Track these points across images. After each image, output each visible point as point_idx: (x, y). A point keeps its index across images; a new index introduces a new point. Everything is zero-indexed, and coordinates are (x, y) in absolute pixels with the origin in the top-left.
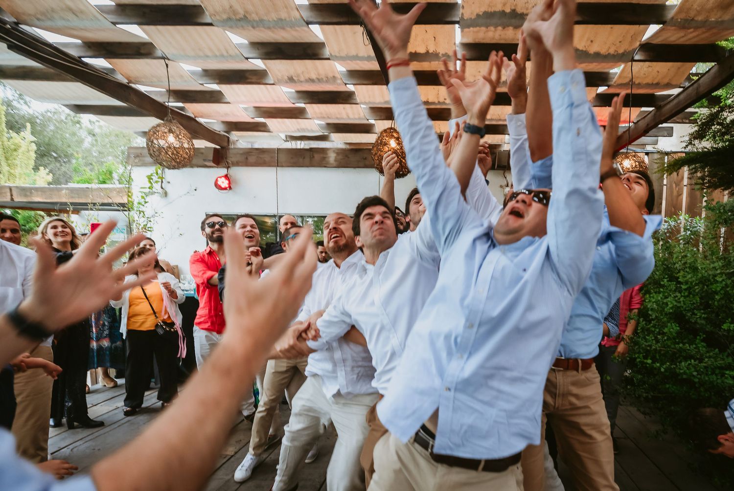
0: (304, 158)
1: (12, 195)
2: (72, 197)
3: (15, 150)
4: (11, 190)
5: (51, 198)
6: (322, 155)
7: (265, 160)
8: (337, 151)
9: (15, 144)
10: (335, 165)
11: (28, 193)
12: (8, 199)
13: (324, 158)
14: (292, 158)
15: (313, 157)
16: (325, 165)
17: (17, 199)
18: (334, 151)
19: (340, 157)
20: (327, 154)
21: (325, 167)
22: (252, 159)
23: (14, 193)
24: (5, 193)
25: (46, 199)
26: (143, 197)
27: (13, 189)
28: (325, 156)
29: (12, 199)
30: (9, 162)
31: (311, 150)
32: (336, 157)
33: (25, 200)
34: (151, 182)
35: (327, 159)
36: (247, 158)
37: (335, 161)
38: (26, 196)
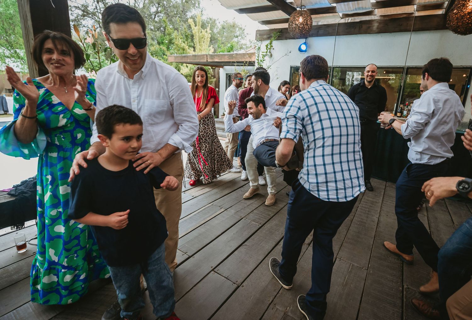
0: (355, 28)
1: (207, 59)
2: (230, 59)
3: (203, 38)
4: (207, 56)
5: (221, 59)
6: (368, 26)
7: (329, 32)
8: (379, 21)
9: (203, 35)
10: (376, 32)
11: (213, 58)
12: (206, 61)
13: (369, 27)
14: (347, 29)
15: (362, 27)
16: (369, 32)
17: (209, 60)
18: (377, 22)
19: (381, 25)
20: (372, 24)
21: (369, 33)
22: (321, 32)
23: (208, 58)
24: (205, 58)
25: (219, 60)
26: (263, 57)
27: (208, 56)
28: (370, 26)
29: (207, 61)
30: (200, 43)
31: (361, 22)
32: (378, 26)
33: (212, 61)
34: (267, 49)
35: (371, 28)
36: (318, 31)
37: (377, 28)
38: (212, 59)
